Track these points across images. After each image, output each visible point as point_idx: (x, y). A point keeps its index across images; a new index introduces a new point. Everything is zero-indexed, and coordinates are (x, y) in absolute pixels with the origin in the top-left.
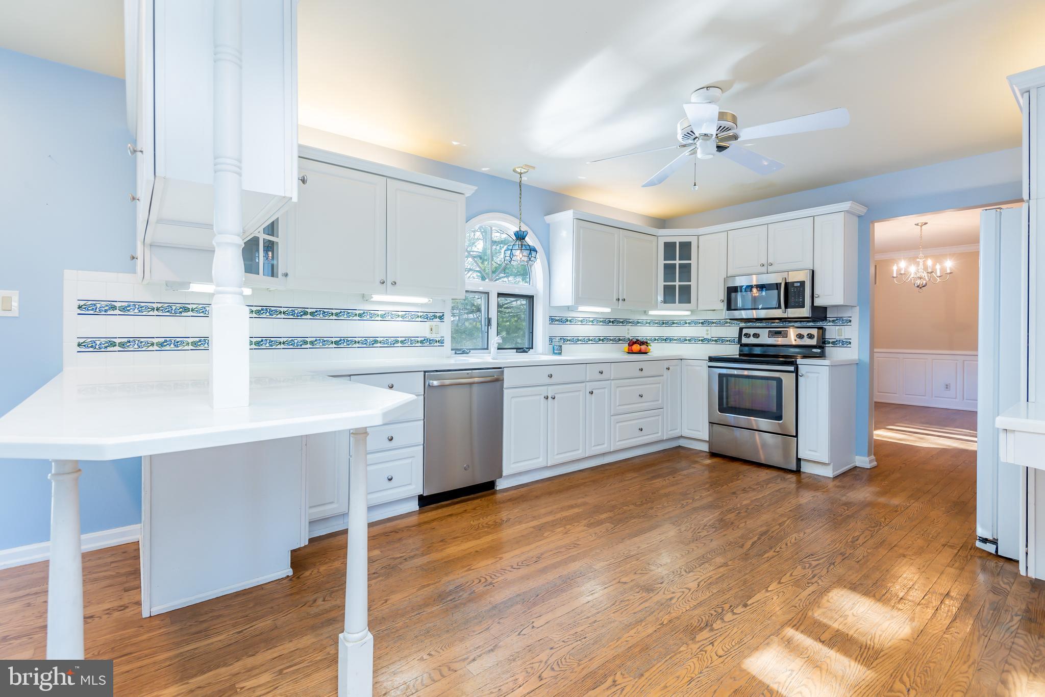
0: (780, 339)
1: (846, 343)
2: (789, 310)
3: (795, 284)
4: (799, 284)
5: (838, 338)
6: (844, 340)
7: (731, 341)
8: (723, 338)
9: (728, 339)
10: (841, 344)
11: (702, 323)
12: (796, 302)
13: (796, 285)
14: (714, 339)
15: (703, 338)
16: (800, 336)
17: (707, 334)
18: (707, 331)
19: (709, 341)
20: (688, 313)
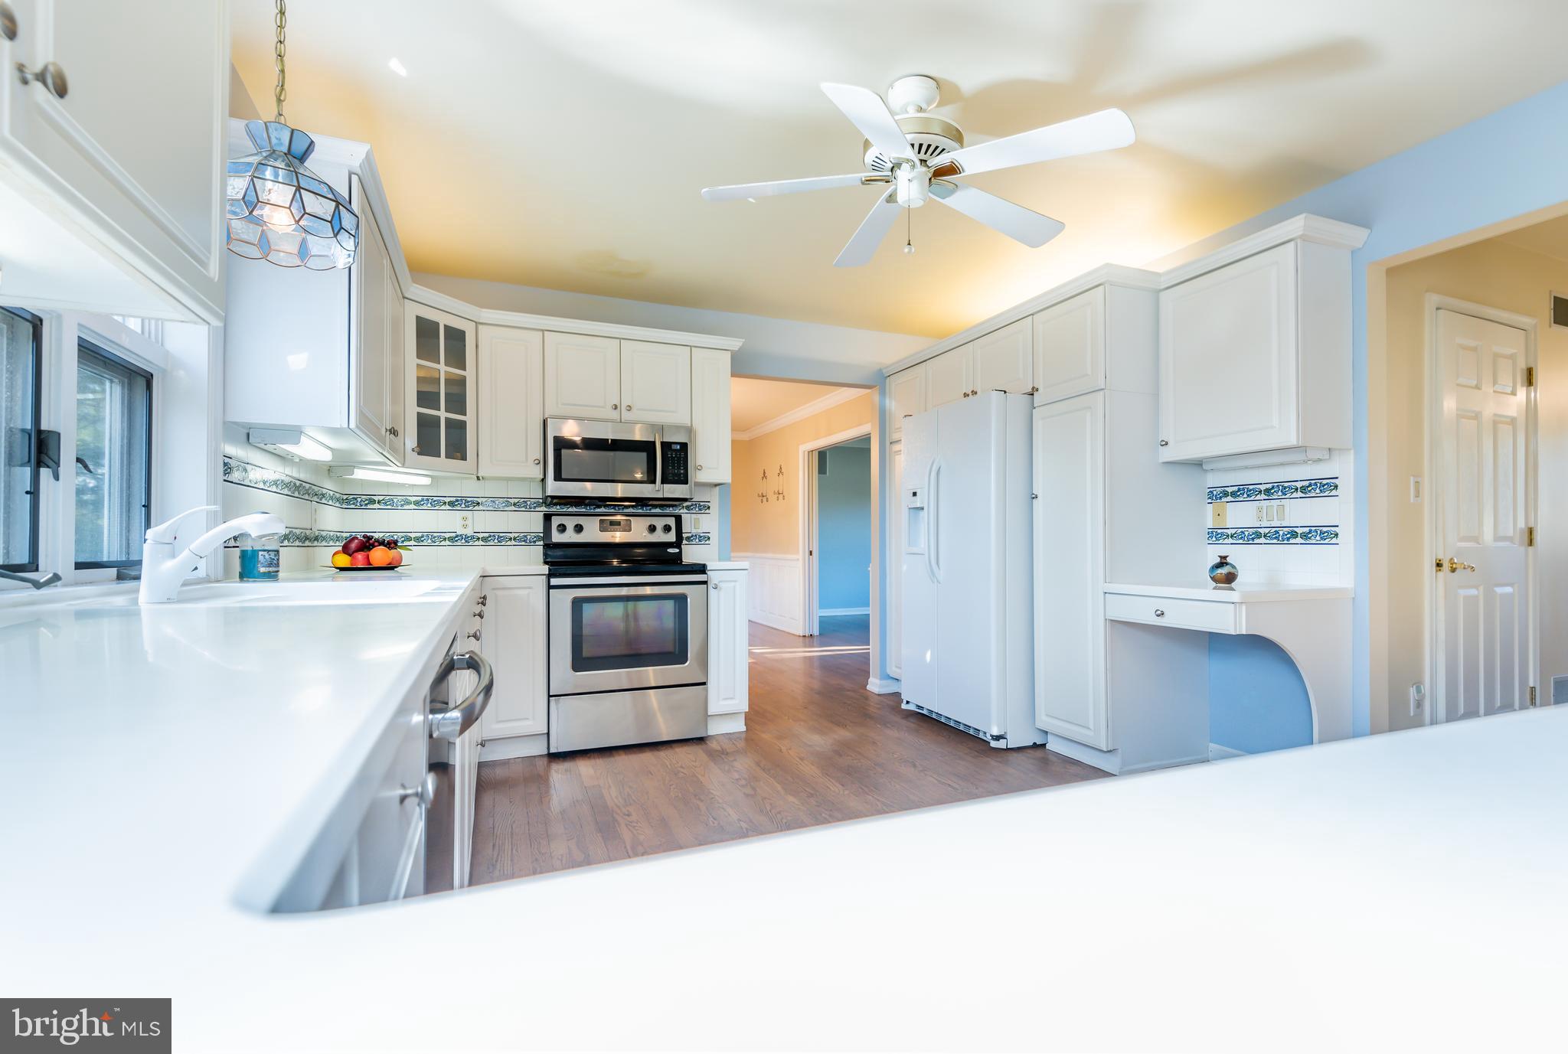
0: (618, 534)
1: (704, 538)
2: (667, 486)
3: (673, 445)
4: (678, 447)
5: (694, 531)
6: (702, 535)
7: (523, 539)
8: (501, 535)
9: (512, 535)
10: (697, 540)
11: (451, 504)
12: (675, 475)
13: (674, 447)
14: (481, 535)
15: (454, 535)
16: (652, 529)
17: (465, 526)
18: (465, 519)
19: (468, 540)
20: (427, 481)
